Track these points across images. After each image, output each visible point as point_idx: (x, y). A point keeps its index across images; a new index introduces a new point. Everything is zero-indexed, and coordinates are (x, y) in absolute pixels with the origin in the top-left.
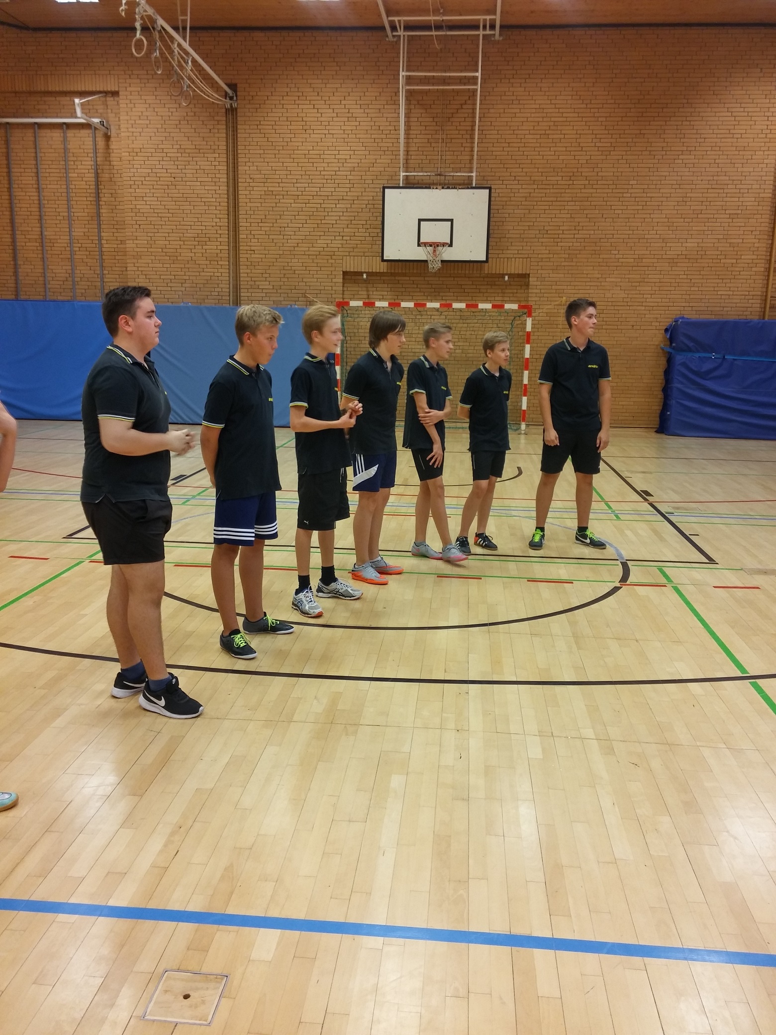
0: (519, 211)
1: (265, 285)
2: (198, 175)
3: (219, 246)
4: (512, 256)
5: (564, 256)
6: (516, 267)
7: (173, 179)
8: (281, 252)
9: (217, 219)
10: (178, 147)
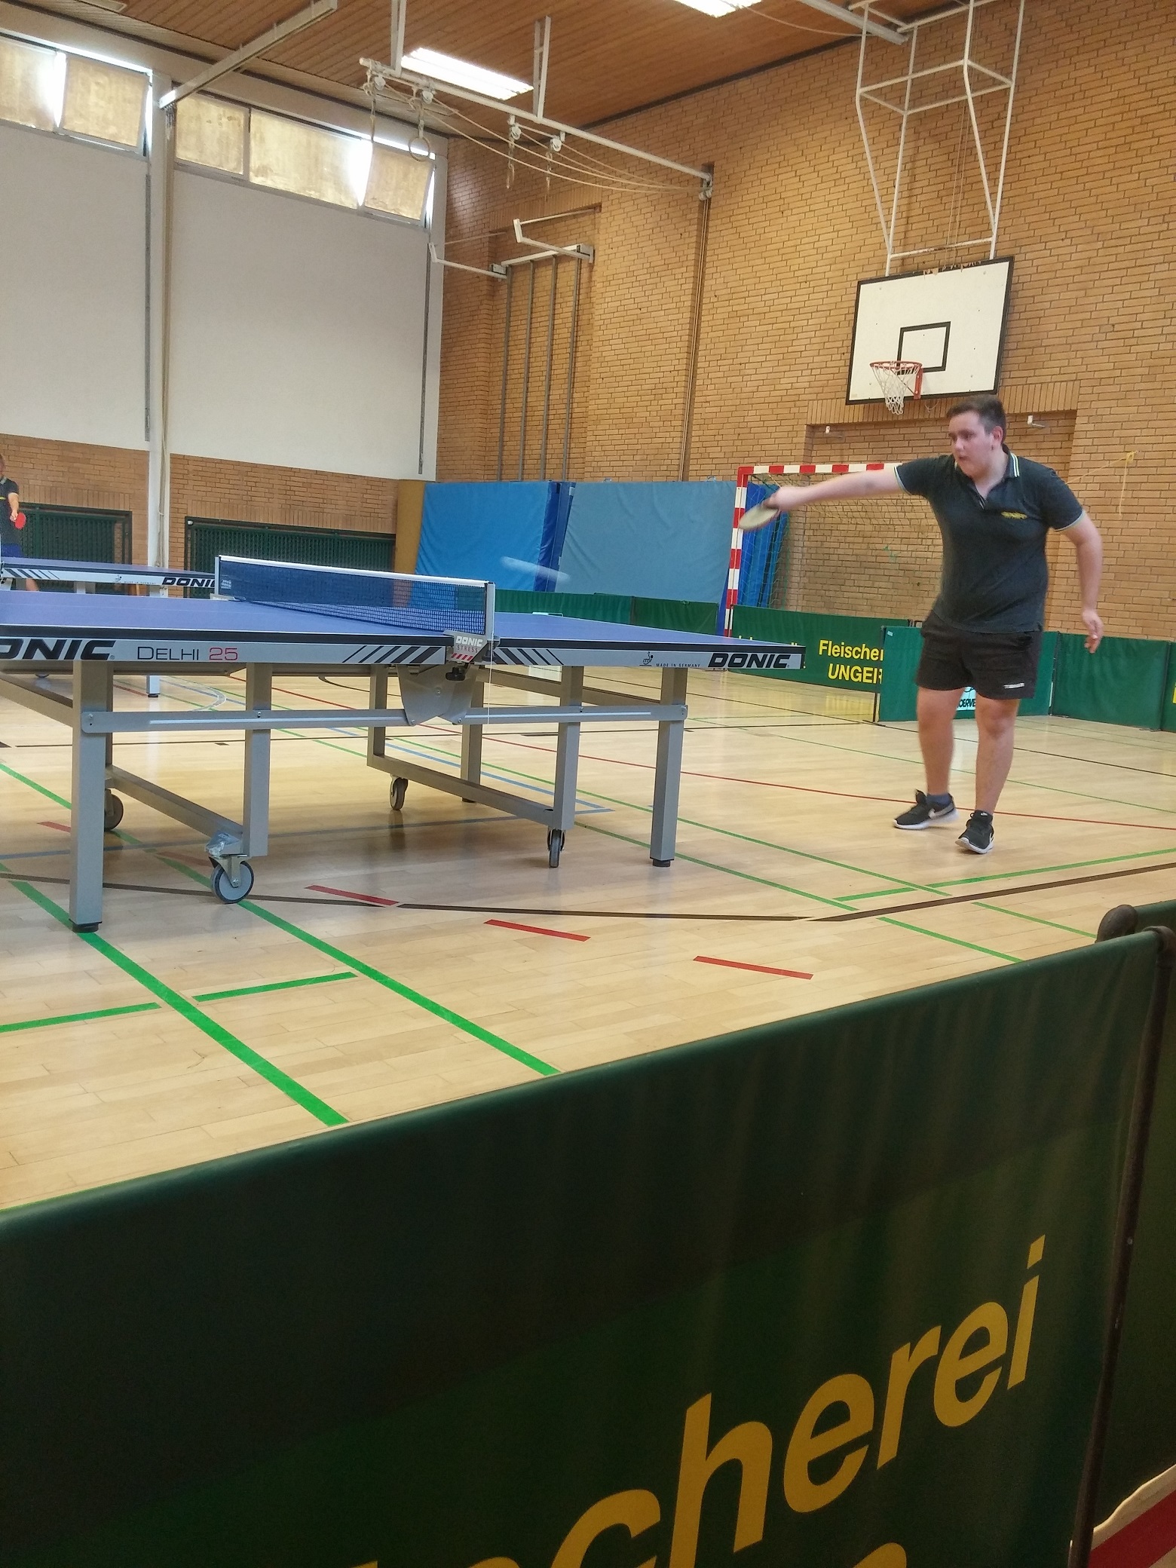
0: (1068, 295)
1: (715, 452)
2: (663, 301)
3: (674, 401)
4: (1048, 379)
5: (1139, 371)
6: (1054, 400)
7: (638, 311)
8: (738, 402)
9: (675, 359)
10: (648, 265)
